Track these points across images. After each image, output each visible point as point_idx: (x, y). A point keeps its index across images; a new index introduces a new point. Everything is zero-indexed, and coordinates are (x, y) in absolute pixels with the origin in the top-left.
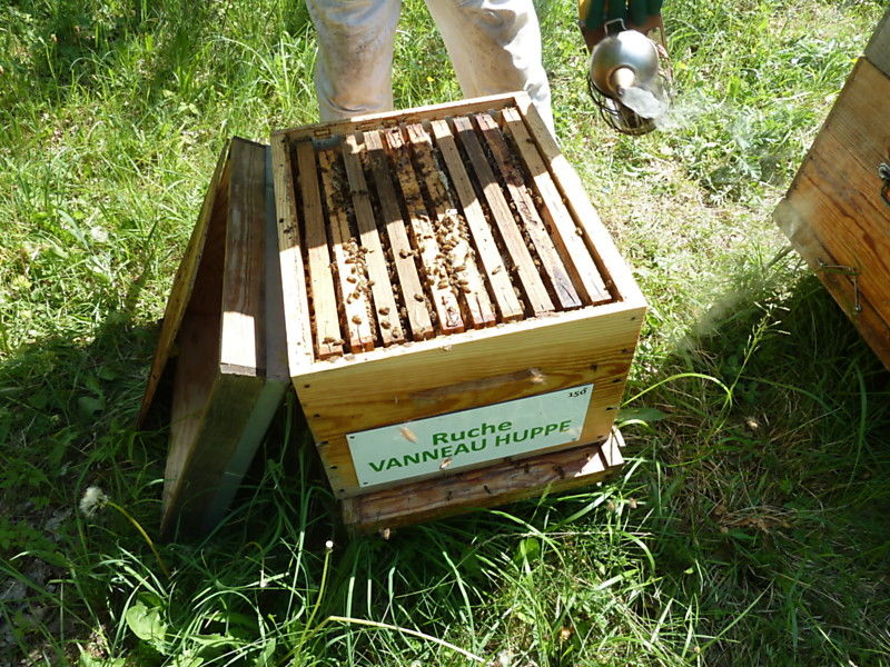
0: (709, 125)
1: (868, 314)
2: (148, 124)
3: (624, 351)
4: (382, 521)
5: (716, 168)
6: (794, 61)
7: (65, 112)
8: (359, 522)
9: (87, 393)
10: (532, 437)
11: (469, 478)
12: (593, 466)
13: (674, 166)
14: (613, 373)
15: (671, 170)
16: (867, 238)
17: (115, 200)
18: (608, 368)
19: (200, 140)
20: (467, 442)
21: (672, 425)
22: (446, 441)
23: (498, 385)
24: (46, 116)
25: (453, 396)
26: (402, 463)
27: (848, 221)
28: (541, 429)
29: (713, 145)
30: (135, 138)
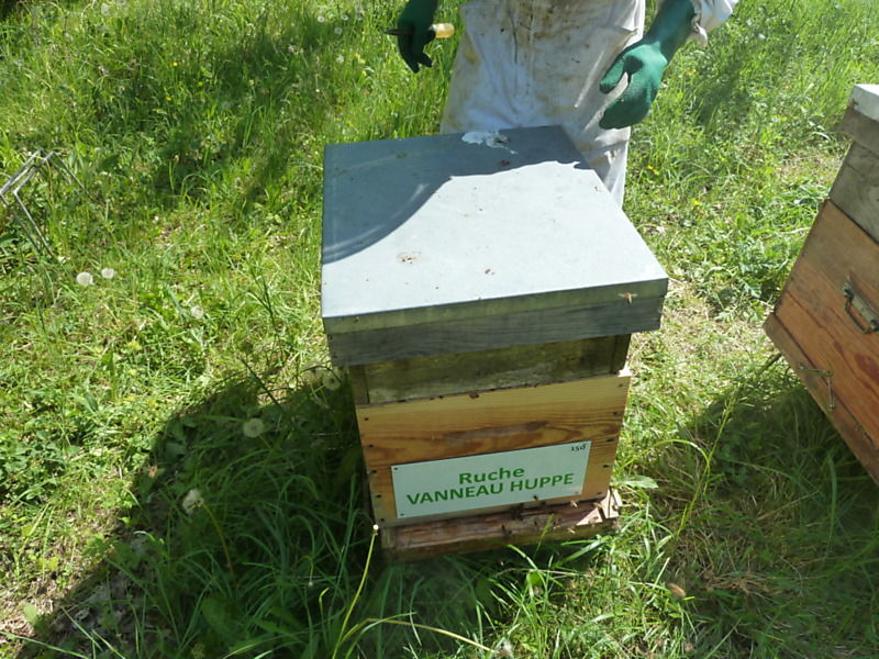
0: (717, 252)
1: (840, 409)
2: (241, 229)
3: (615, 413)
4: (413, 549)
5: (721, 288)
6: (797, 202)
7: (173, 216)
8: (394, 548)
9: (173, 440)
10: (541, 486)
11: (488, 519)
12: (593, 517)
13: (684, 285)
14: (607, 432)
15: (682, 288)
16: (837, 346)
17: (208, 288)
18: (602, 428)
19: (282, 244)
20: (487, 483)
21: (669, 499)
22: (470, 482)
23: (512, 434)
24: (157, 218)
25: (477, 440)
26: (433, 497)
27: (821, 332)
28: (549, 479)
29: (720, 268)
30: (229, 239)
